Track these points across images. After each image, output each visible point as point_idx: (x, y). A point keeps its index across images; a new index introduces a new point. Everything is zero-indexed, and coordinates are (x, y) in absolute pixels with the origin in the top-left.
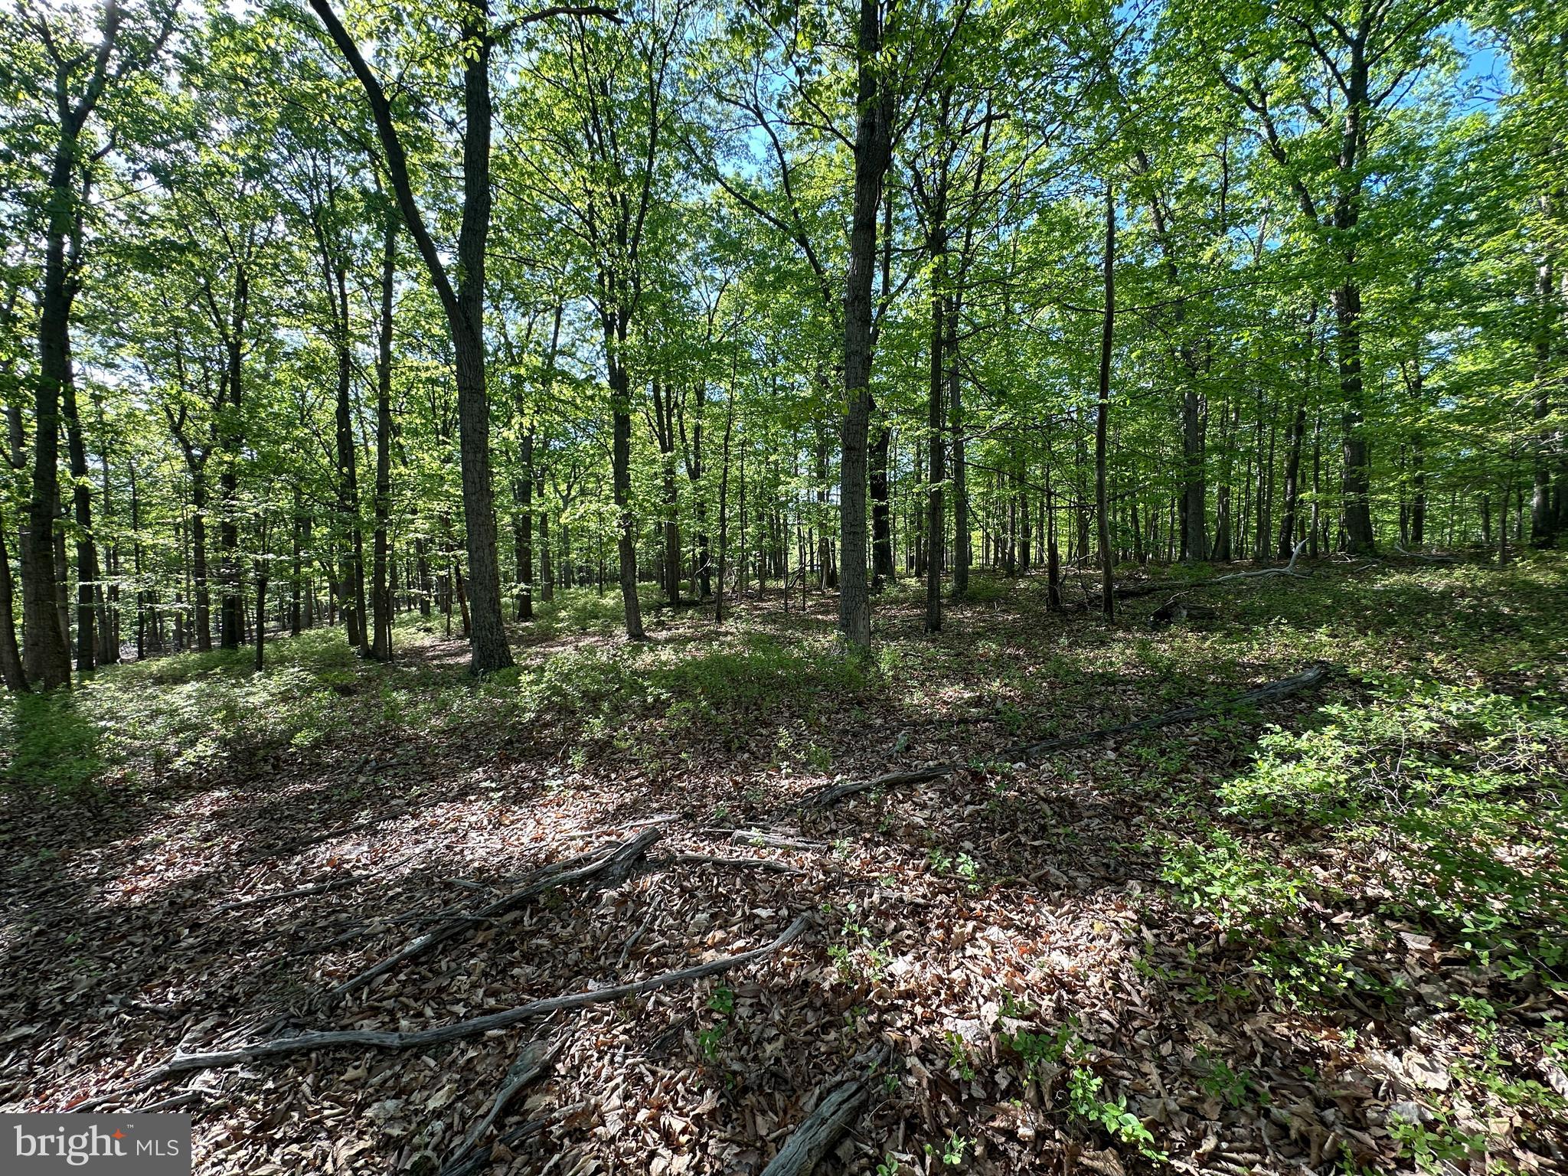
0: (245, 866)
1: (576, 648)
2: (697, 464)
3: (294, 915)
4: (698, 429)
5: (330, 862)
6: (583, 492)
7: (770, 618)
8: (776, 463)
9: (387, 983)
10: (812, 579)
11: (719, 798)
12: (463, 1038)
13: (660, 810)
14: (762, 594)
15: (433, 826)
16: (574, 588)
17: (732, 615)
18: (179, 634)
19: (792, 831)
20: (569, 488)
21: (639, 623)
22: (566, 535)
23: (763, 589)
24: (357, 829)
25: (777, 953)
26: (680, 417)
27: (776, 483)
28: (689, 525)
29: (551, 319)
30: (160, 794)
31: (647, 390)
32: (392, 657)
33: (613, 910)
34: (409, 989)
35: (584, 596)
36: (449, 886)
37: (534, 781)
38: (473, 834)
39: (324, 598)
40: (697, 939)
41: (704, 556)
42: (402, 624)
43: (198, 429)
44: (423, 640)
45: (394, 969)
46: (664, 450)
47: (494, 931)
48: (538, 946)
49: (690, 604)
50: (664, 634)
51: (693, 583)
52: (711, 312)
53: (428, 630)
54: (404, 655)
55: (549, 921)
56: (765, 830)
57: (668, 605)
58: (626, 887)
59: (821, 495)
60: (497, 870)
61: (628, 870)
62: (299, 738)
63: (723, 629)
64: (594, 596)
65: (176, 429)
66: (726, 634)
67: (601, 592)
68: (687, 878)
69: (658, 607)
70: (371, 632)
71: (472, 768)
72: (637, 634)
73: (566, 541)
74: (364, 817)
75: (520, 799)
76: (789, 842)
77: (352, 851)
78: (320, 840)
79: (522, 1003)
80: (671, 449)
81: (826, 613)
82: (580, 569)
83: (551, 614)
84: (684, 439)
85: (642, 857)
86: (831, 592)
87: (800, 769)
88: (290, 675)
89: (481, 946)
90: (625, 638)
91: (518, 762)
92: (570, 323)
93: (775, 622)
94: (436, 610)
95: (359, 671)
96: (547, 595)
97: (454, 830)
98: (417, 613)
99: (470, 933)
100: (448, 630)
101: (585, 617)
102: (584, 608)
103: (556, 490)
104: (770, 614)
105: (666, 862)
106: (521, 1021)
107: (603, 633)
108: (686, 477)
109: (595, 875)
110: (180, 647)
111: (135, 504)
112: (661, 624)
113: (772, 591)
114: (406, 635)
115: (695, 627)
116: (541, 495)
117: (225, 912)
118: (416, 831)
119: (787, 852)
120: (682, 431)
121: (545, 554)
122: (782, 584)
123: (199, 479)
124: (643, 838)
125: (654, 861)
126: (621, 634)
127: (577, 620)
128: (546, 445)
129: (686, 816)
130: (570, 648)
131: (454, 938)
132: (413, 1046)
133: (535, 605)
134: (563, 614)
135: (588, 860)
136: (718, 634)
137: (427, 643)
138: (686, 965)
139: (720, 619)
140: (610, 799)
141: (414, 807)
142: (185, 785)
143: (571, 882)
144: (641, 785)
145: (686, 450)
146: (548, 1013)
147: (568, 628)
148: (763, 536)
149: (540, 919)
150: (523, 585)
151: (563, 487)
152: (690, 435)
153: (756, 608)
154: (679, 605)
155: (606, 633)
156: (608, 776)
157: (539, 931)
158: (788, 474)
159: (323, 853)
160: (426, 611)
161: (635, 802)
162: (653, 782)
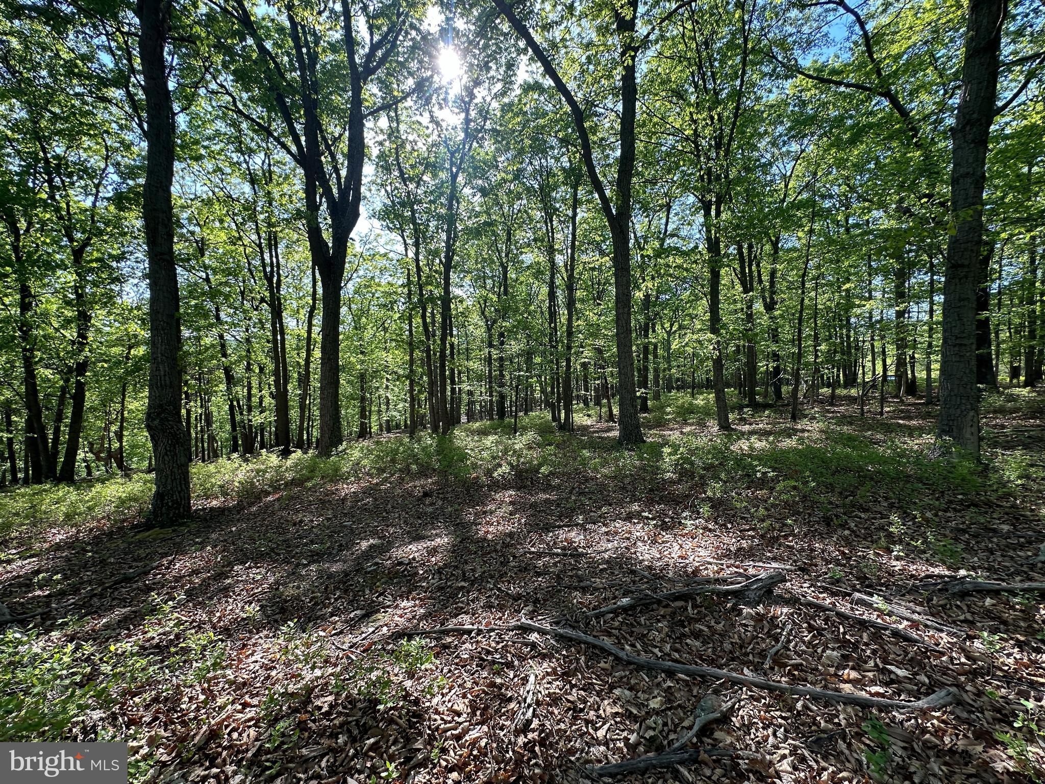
0: (529, 532)
1: (682, 433)
2: (772, 299)
3: (555, 564)
4: (773, 273)
5: (566, 540)
6: (681, 327)
7: (844, 420)
8: (847, 290)
9: (613, 619)
10: (889, 388)
11: (828, 562)
12: (663, 671)
13: (775, 559)
14: (833, 400)
15: (616, 533)
16: (674, 392)
17: (805, 416)
18: (481, 412)
19: (918, 609)
20: (671, 326)
21: (728, 418)
22: (669, 357)
23: (833, 396)
24: (577, 525)
25: (924, 713)
26: (758, 265)
27: (850, 306)
28: (766, 345)
29: (663, 215)
30: (490, 488)
31: (732, 250)
32: (573, 430)
33: (752, 623)
34: (624, 628)
35: (682, 398)
36: (633, 572)
37: (672, 518)
38: (639, 544)
39: (537, 395)
40: (832, 670)
41: (777, 370)
42: (577, 411)
43: (490, 311)
44: (588, 422)
45: (614, 612)
46: (746, 291)
47: (670, 610)
48: (701, 631)
49: (766, 406)
50: (746, 428)
51: (766, 390)
52: (786, 179)
53: (589, 416)
54: (579, 429)
55: (706, 616)
56: (887, 600)
57: (747, 406)
58: (760, 609)
59: (900, 314)
60: (661, 570)
61: (760, 597)
62: (543, 470)
63: (799, 427)
64: (688, 398)
65: (483, 313)
66: (803, 431)
67: (693, 395)
68: (813, 618)
69: (740, 408)
70: (563, 415)
71: (631, 502)
72: (725, 426)
73: (669, 362)
74: (580, 519)
75: (665, 527)
76: (916, 617)
77: (577, 537)
78: (560, 527)
79: (696, 663)
80: (752, 290)
81: (910, 418)
82: (678, 380)
83: (661, 408)
84: (760, 281)
85: (770, 592)
86: (911, 399)
87: (912, 554)
88: (530, 435)
89: (663, 617)
90: (716, 428)
91: (659, 504)
92: (677, 214)
93: (851, 424)
94: (592, 404)
95: (558, 436)
96: (657, 397)
97: (628, 539)
98: (582, 405)
99: (655, 606)
100: (600, 416)
101: (685, 413)
102: (682, 406)
103: (663, 327)
104: (844, 417)
105: (792, 601)
106: (700, 676)
107: (699, 424)
108: (762, 309)
109: (734, 593)
110: (481, 419)
111: (467, 349)
112: (743, 420)
113: (841, 398)
114: (580, 419)
115: (774, 424)
116: (654, 331)
117: (525, 553)
118: (607, 533)
119: (915, 625)
120: (760, 275)
121: (656, 370)
122: (853, 392)
123: (490, 336)
124: (771, 577)
125: (780, 596)
126: (713, 426)
127: (678, 414)
128: (657, 298)
129: (801, 569)
130: (677, 433)
131: (646, 606)
132: (634, 663)
133: (649, 403)
134: (669, 409)
135: (724, 581)
136: (797, 431)
137: (589, 423)
138: (825, 687)
139: (794, 418)
140: (731, 541)
141: (602, 519)
142: (497, 486)
143: (719, 594)
144: (753, 537)
145: (763, 290)
146: (718, 679)
147: (674, 419)
148: (835, 352)
149: (699, 612)
150: (643, 390)
151: (667, 325)
152: (765, 278)
153: (828, 411)
154: (758, 407)
155: (702, 424)
156: (725, 525)
157: (700, 620)
158: (862, 298)
159: (562, 534)
160: (586, 403)
161: (751, 548)
162: (762, 537)
